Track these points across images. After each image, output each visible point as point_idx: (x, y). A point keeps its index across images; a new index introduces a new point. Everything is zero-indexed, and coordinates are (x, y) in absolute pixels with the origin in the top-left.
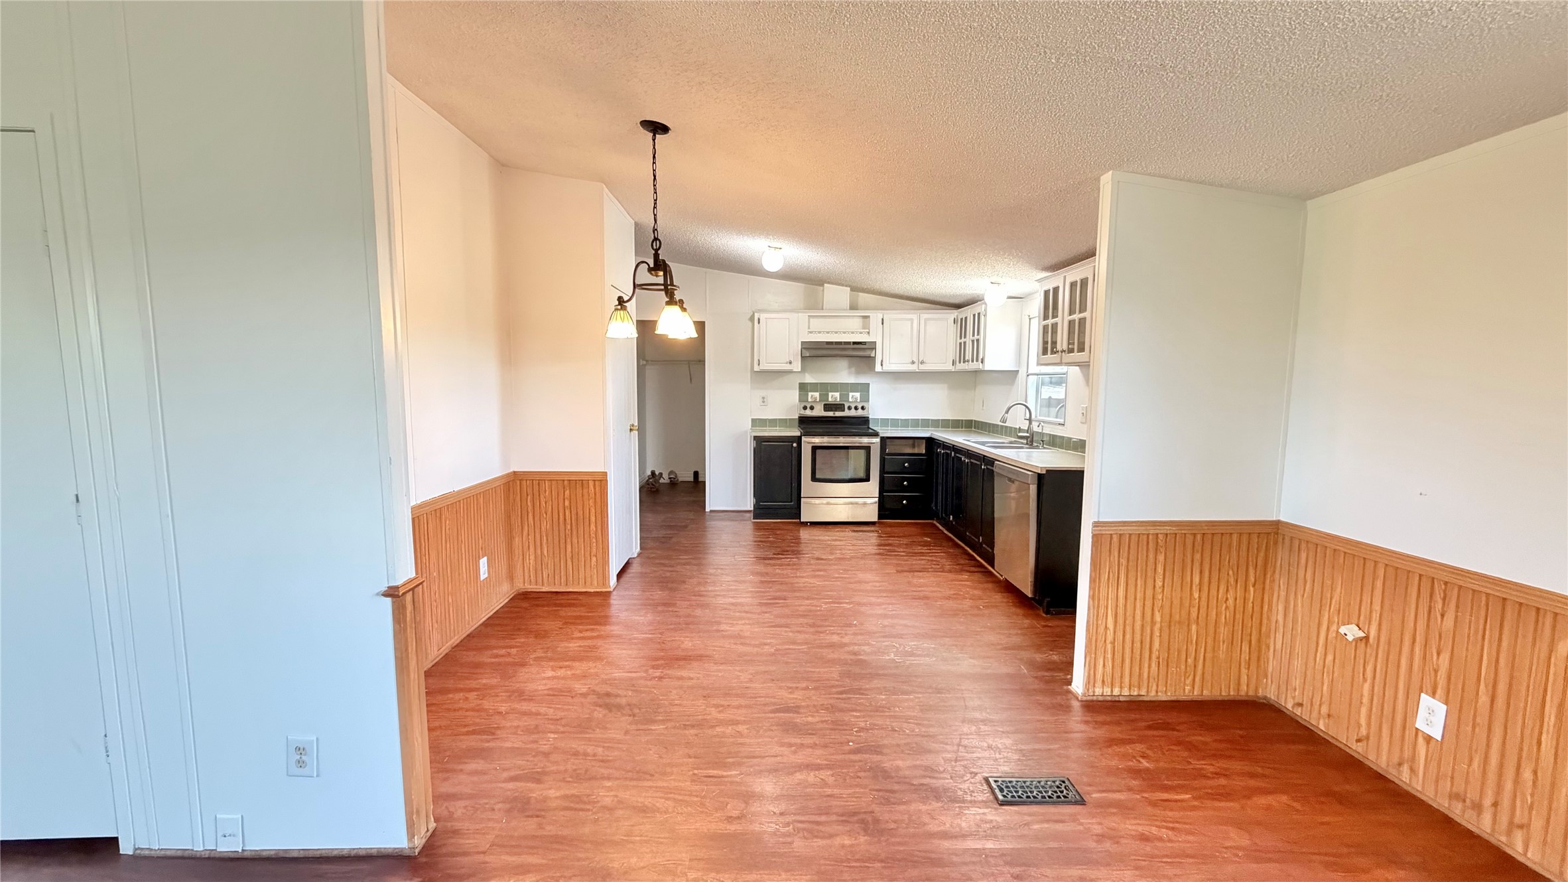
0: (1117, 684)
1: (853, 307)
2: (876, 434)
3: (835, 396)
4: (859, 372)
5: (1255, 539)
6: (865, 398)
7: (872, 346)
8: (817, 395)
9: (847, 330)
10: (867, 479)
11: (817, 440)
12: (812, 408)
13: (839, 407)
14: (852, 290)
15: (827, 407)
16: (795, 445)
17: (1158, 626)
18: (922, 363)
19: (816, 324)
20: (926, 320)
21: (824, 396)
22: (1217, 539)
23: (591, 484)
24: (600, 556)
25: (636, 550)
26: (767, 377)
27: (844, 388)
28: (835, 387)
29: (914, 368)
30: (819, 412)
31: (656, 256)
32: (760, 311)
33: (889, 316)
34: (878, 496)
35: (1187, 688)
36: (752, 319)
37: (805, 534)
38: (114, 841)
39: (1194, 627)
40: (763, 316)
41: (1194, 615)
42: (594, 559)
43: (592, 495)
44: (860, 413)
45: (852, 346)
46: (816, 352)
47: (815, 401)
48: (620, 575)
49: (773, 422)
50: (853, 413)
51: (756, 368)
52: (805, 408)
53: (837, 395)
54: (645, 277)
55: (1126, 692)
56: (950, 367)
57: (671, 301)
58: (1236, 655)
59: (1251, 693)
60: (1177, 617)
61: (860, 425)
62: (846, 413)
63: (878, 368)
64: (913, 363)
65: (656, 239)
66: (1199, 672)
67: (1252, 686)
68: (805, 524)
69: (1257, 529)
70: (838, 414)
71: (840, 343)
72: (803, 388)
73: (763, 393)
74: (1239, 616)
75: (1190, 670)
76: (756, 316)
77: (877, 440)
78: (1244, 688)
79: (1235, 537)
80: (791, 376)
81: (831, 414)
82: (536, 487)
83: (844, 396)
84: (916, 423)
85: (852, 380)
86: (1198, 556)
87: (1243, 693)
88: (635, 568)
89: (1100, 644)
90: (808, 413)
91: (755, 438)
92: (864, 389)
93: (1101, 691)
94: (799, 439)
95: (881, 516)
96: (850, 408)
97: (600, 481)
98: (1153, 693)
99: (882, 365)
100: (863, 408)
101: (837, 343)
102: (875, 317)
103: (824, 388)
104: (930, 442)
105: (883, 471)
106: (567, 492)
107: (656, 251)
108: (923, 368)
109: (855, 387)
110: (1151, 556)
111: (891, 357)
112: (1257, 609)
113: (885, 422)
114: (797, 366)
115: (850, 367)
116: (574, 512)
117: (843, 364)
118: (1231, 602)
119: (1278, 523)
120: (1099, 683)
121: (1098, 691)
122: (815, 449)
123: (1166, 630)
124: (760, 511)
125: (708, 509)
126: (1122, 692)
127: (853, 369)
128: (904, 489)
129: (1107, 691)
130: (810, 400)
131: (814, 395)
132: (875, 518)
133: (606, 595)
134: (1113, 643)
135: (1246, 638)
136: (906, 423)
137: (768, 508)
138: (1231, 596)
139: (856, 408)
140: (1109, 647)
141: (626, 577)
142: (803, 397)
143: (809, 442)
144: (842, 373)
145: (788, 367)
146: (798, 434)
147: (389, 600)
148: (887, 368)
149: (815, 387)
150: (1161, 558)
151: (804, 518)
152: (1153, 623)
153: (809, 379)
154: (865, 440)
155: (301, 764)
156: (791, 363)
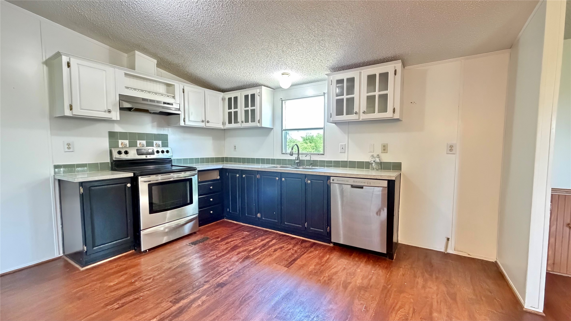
1: (159, 74)
4: (160, 126)
6: (165, 144)
8: (127, 142)
9: (157, 92)
10: (191, 201)
12: (126, 153)
16: (129, 185)
18: (208, 122)
19: (130, 82)
20: (208, 95)
21: (134, 143)
27: (149, 137)
28: (142, 136)
29: (202, 125)
30: (133, 155)
34: (197, 212)
40: (74, 62)
44: (166, 156)
47: (126, 147)
50: (161, 156)
51: (67, 114)
52: (118, 153)
53: (143, 142)
56: (222, 127)
62: (156, 156)
63: (182, 124)
64: (203, 122)
70: (150, 157)
72: (112, 136)
77: (196, 173)
81: (143, 157)
83: (149, 144)
85: (155, 131)
90: (124, 157)
92: (164, 139)
94: (134, 180)
96: (158, 152)
99: (184, 121)
102: (178, 86)
103: (132, 137)
108: (208, 125)
109: (157, 137)
111: (189, 116)
114: (114, 115)
115: (153, 122)
117: (147, 118)
127: (155, 123)
130: (120, 146)
131: (123, 143)
139: (163, 152)
142: (113, 144)
143: (145, 181)
144: (147, 126)
145: (106, 115)
148: (188, 123)
153: (122, 127)
156: (110, 112)
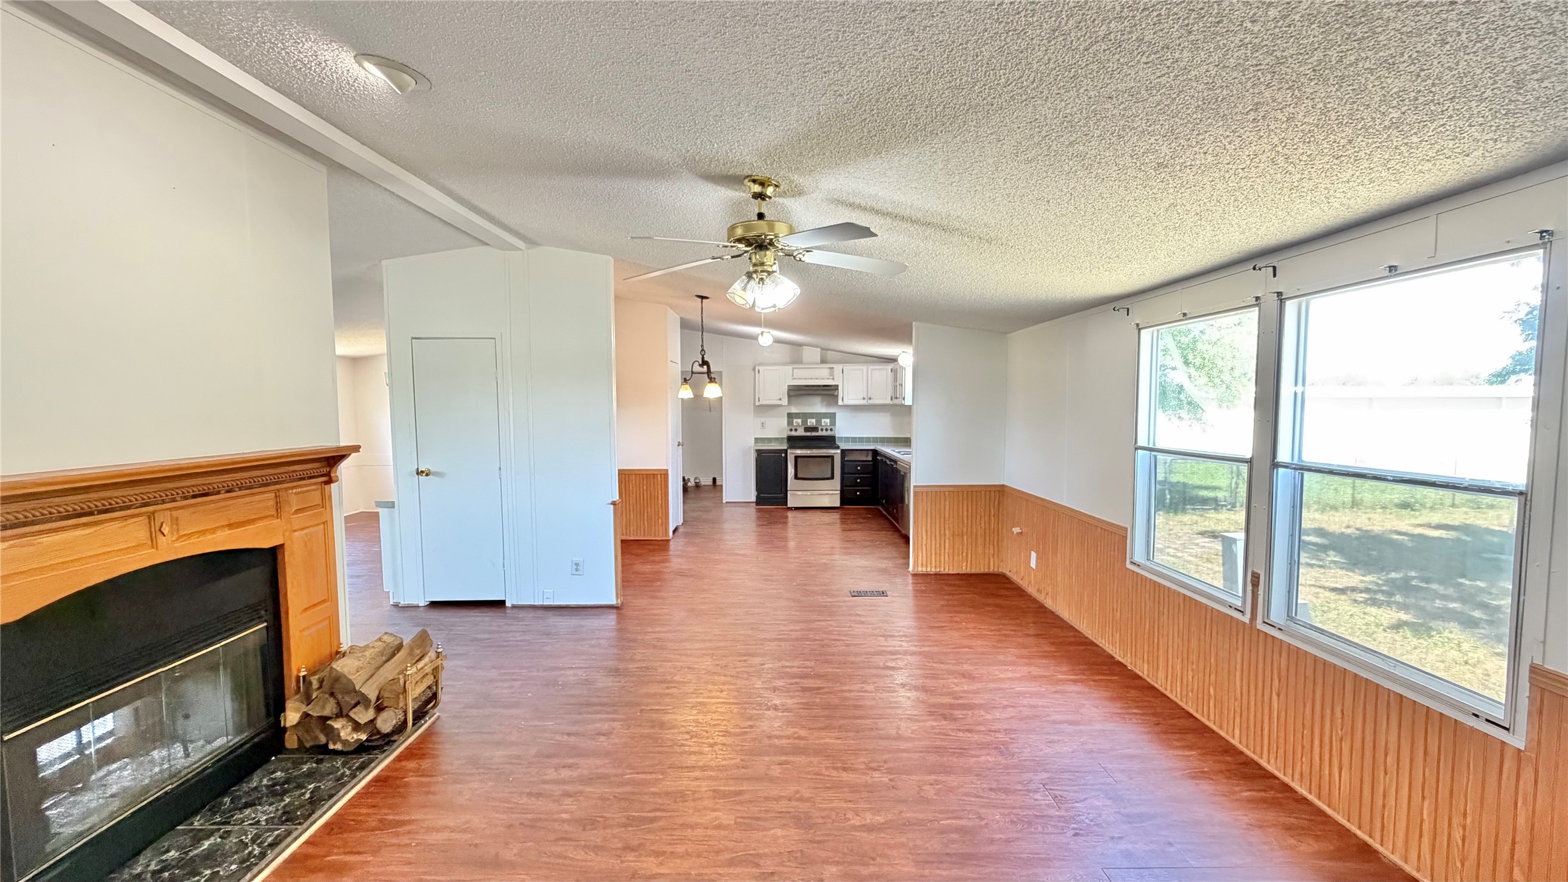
0: (929, 565)
1: (823, 361)
2: (838, 448)
3: (812, 422)
4: (829, 405)
5: (993, 494)
6: (833, 423)
7: (836, 387)
8: (799, 421)
9: (819, 376)
10: (832, 477)
11: (799, 452)
12: (796, 430)
13: (815, 429)
14: (822, 349)
15: (807, 429)
16: (783, 455)
17: (947, 537)
18: (870, 399)
19: (798, 373)
20: (872, 370)
21: (805, 422)
22: (974, 494)
23: (659, 476)
24: (664, 519)
25: (681, 521)
26: (763, 409)
27: (819, 416)
28: (812, 415)
29: (865, 402)
30: (801, 432)
31: (703, 358)
32: (760, 364)
33: (847, 367)
34: (839, 488)
35: (964, 568)
36: (754, 369)
37: (790, 514)
38: (503, 602)
39: (965, 537)
40: (761, 368)
41: (965, 530)
42: (660, 521)
43: (659, 483)
44: (829, 433)
45: (822, 388)
46: (798, 392)
47: (799, 426)
48: (674, 531)
49: (769, 440)
50: (824, 433)
51: (757, 404)
52: (791, 430)
53: (814, 421)
54: (697, 368)
55: (933, 570)
56: (889, 402)
57: (712, 380)
58: (987, 552)
59: (996, 570)
60: (956, 533)
61: (830, 441)
62: (820, 433)
63: (840, 403)
64: (864, 399)
65: (703, 350)
66: (969, 560)
67: (996, 566)
68: (791, 509)
69: (993, 489)
70: (814, 434)
71: (814, 386)
72: (791, 416)
73: (763, 420)
74: (987, 531)
75: (965, 558)
76: (757, 368)
77: (839, 451)
78: (992, 568)
79: (983, 493)
80: (782, 408)
81: (809, 434)
82: (627, 477)
83: (819, 422)
84: (868, 440)
85: (823, 410)
86: (965, 503)
87: (991, 570)
88: (681, 530)
89: (920, 545)
90: (794, 433)
91: (757, 450)
92: (832, 416)
93: (921, 570)
94: (786, 451)
95: (842, 503)
96: (822, 430)
97: (665, 474)
98: (947, 570)
99: (843, 401)
100: (831, 430)
101: (812, 386)
102: (838, 368)
103: (804, 416)
104: (875, 453)
105: (843, 473)
106: (645, 481)
107: (703, 356)
108: (870, 402)
109: (825, 415)
110: (942, 503)
111: (850, 395)
112: (996, 528)
113: (847, 439)
114: (785, 402)
115: (822, 401)
116: (649, 493)
117: (818, 399)
118: (983, 525)
119: (1003, 485)
120: (920, 565)
121: (920, 569)
122: (796, 458)
123: (951, 538)
124: (760, 501)
125: (724, 502)
126: (932, 569)
127: (824, 403)
128: (858, 485)
129: (924, 569)
130: (795, 424)
132: (838, 504)
133: (668, 541)
134: (926, 545)
135: (991, 543)
136: (861, 440)
137: (766, 498)
138: (983, 522)
139: (827, 430)
140: (924, 547)
141: (676, 533)
142: (790, 423)
143: (792, 453)
144: (817, 406)
145: (779, 402)
146: (785, 448)
147: (612, 506)
148: (847, 402)
149: (797, 415)
150: (947, 503)
151: (791, 503)
152: (945, 534)
153: (794, 410)
154: (832, 452)
155: (577, 570)
156: (780, 399)
